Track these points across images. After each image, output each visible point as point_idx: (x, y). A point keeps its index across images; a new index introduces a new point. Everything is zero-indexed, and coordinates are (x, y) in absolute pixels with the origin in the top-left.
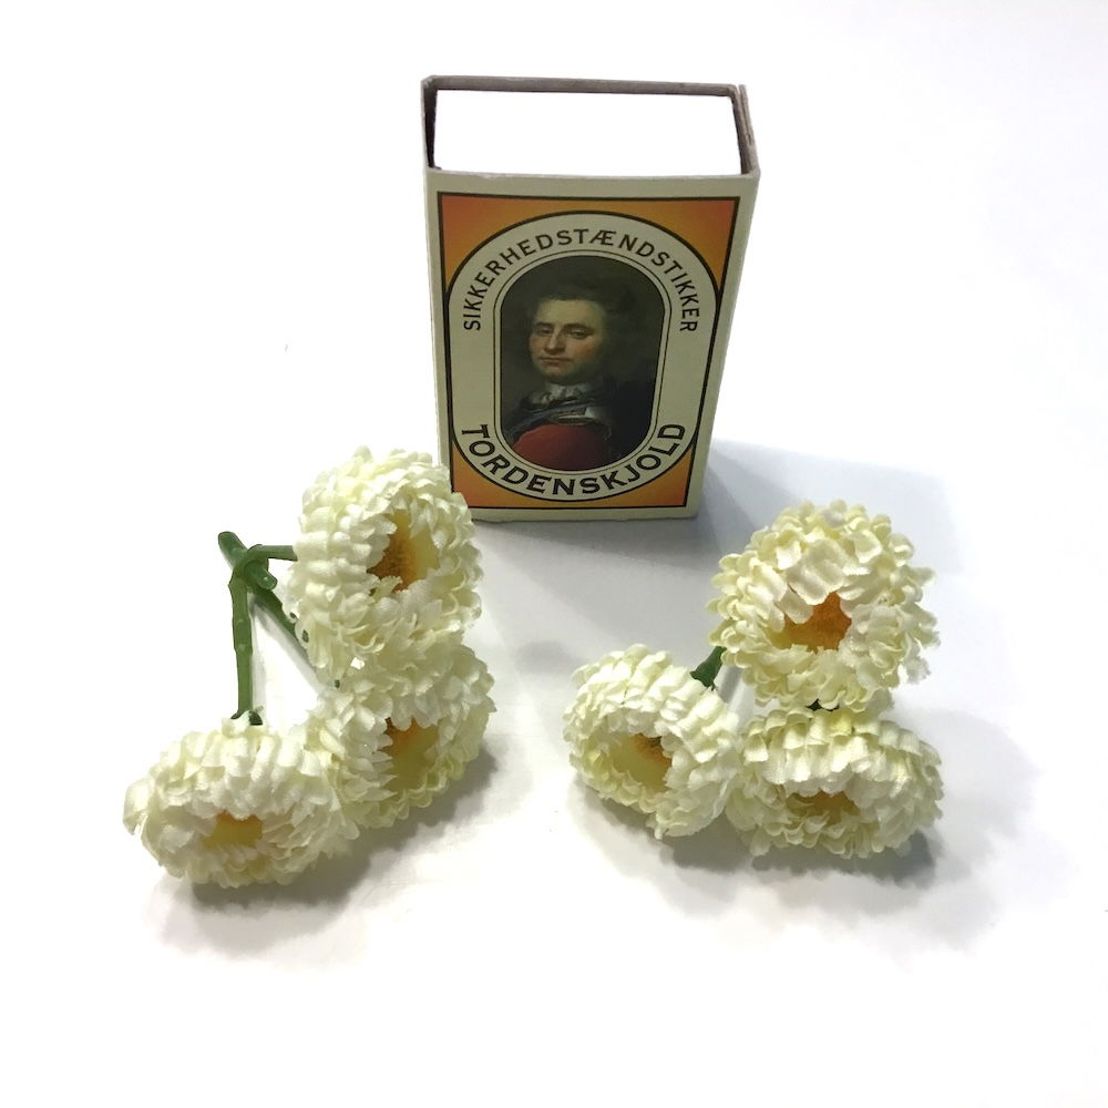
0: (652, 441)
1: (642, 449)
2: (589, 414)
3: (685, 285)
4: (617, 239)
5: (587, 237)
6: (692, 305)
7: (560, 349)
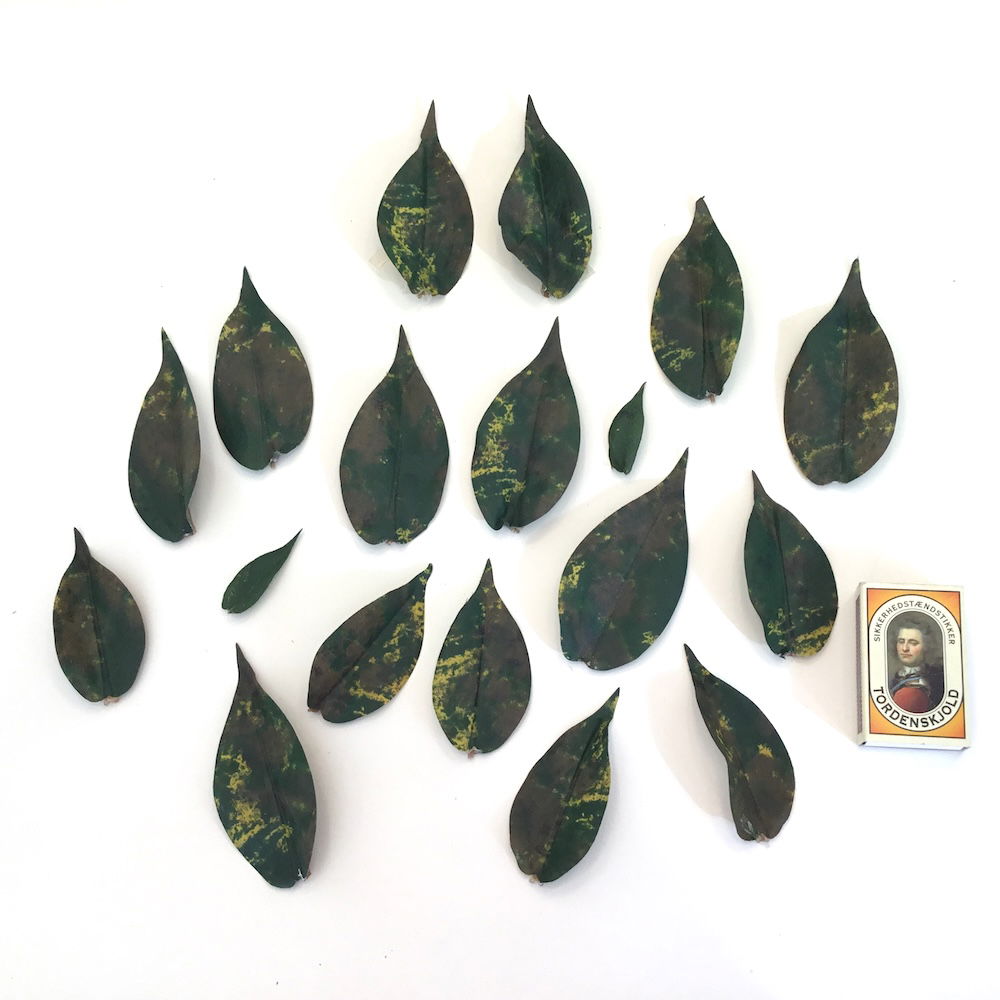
0: (946, 699)
1: (943, 703)
2: (921, 682)
3: (948, 624)
4: (923, 605)
5: (914, 604)
6: (951, 633)
7: (908, 651)
